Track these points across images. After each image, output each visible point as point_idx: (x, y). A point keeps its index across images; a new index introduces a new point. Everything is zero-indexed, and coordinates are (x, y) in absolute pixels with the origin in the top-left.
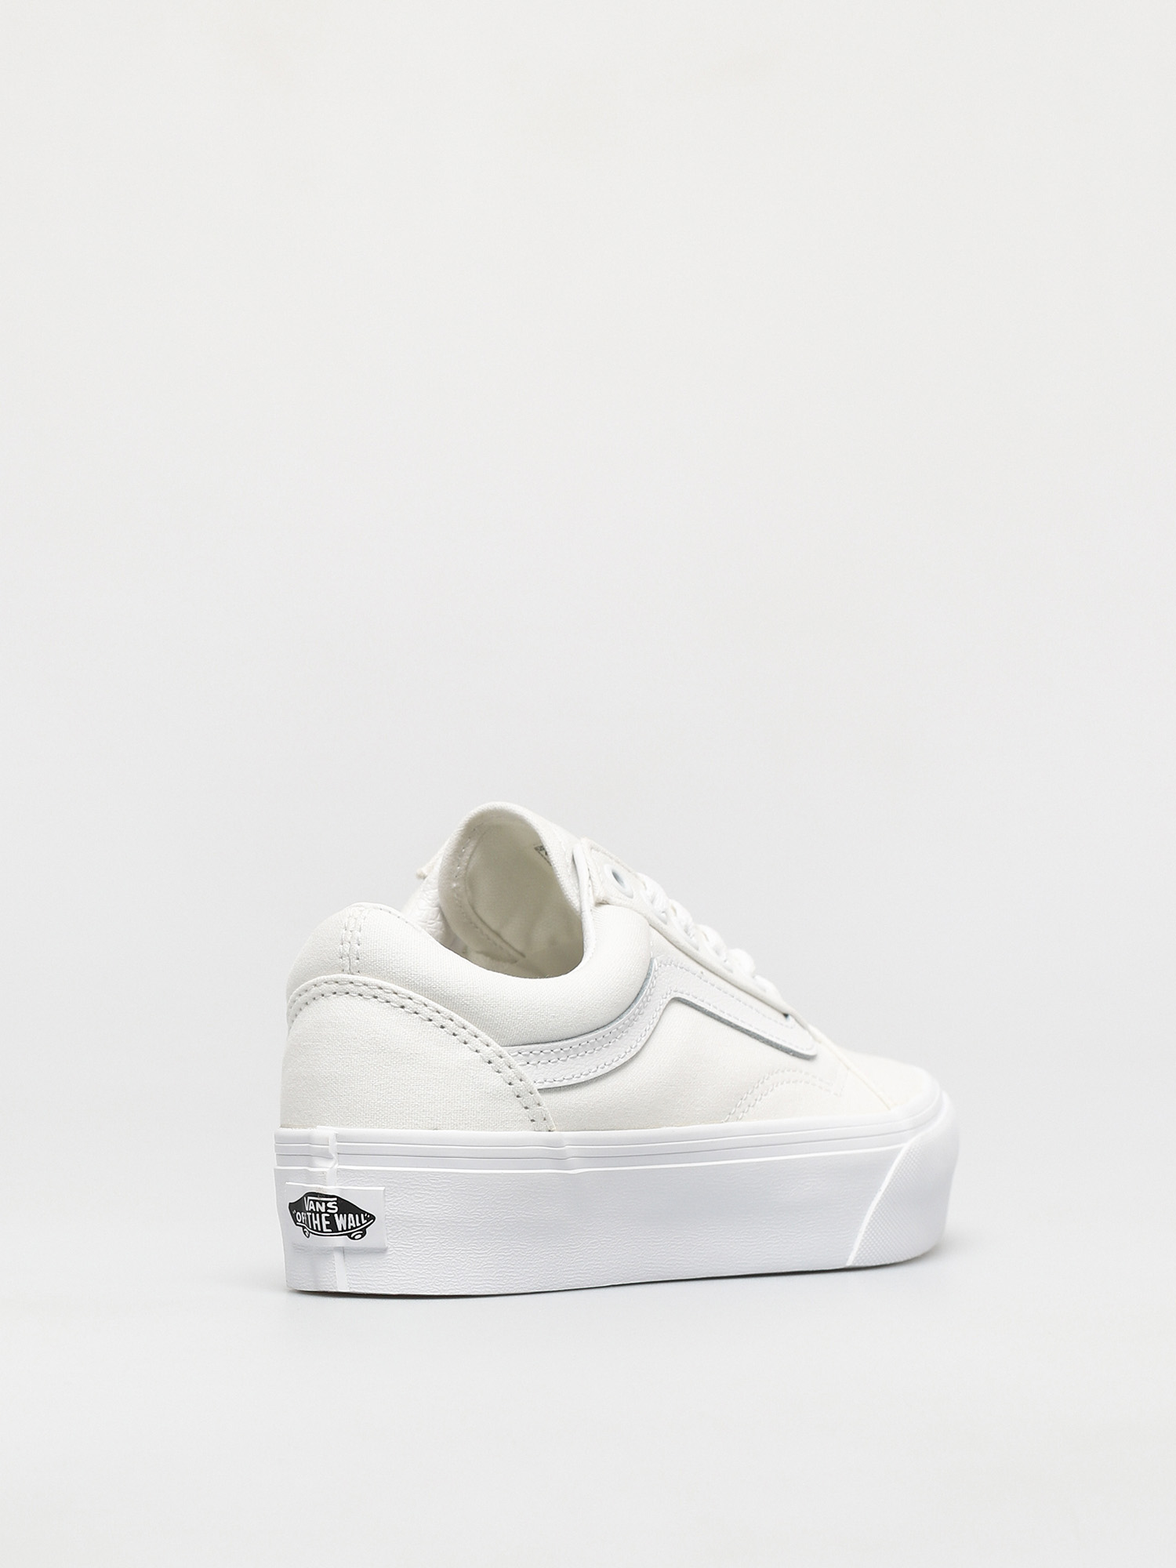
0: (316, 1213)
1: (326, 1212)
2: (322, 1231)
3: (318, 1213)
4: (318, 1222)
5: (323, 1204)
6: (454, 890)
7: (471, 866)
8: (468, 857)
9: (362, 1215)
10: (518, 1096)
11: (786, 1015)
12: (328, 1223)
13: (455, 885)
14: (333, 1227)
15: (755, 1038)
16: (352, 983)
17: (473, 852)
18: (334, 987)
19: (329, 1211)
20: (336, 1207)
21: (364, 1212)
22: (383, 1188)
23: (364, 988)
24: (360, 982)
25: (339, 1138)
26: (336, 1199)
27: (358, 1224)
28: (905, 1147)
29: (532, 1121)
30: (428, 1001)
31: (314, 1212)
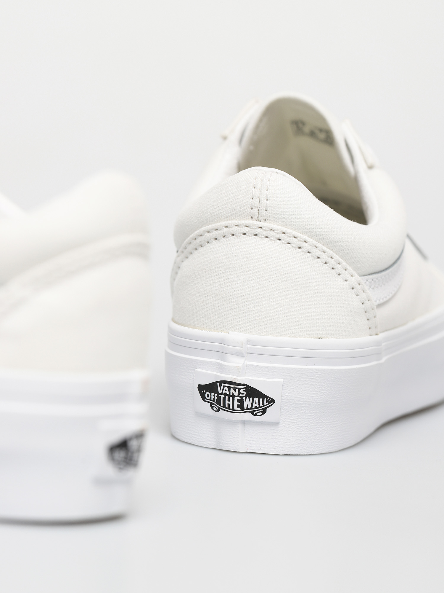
0: (229, 396)
1: (238, 396)
2: (233, 409)
3: (231, 396)
4: (231, 403)
5: (237, 390)
9: (265, 399)
10: (366, 312)
12: (239, 404)
14: (241, 406)
16: (261, 228)
18: (245, 230)
19: (241, 395)
20: (245, 393)
21: (267, 397)
22: (282, 380)
23: (271, 232)
24: (268, 228)
25: (250, 342)
26: (245, 386)
27: (261, 405)
29: (370, 328)
30: (318, 244)
31: (228, 395)
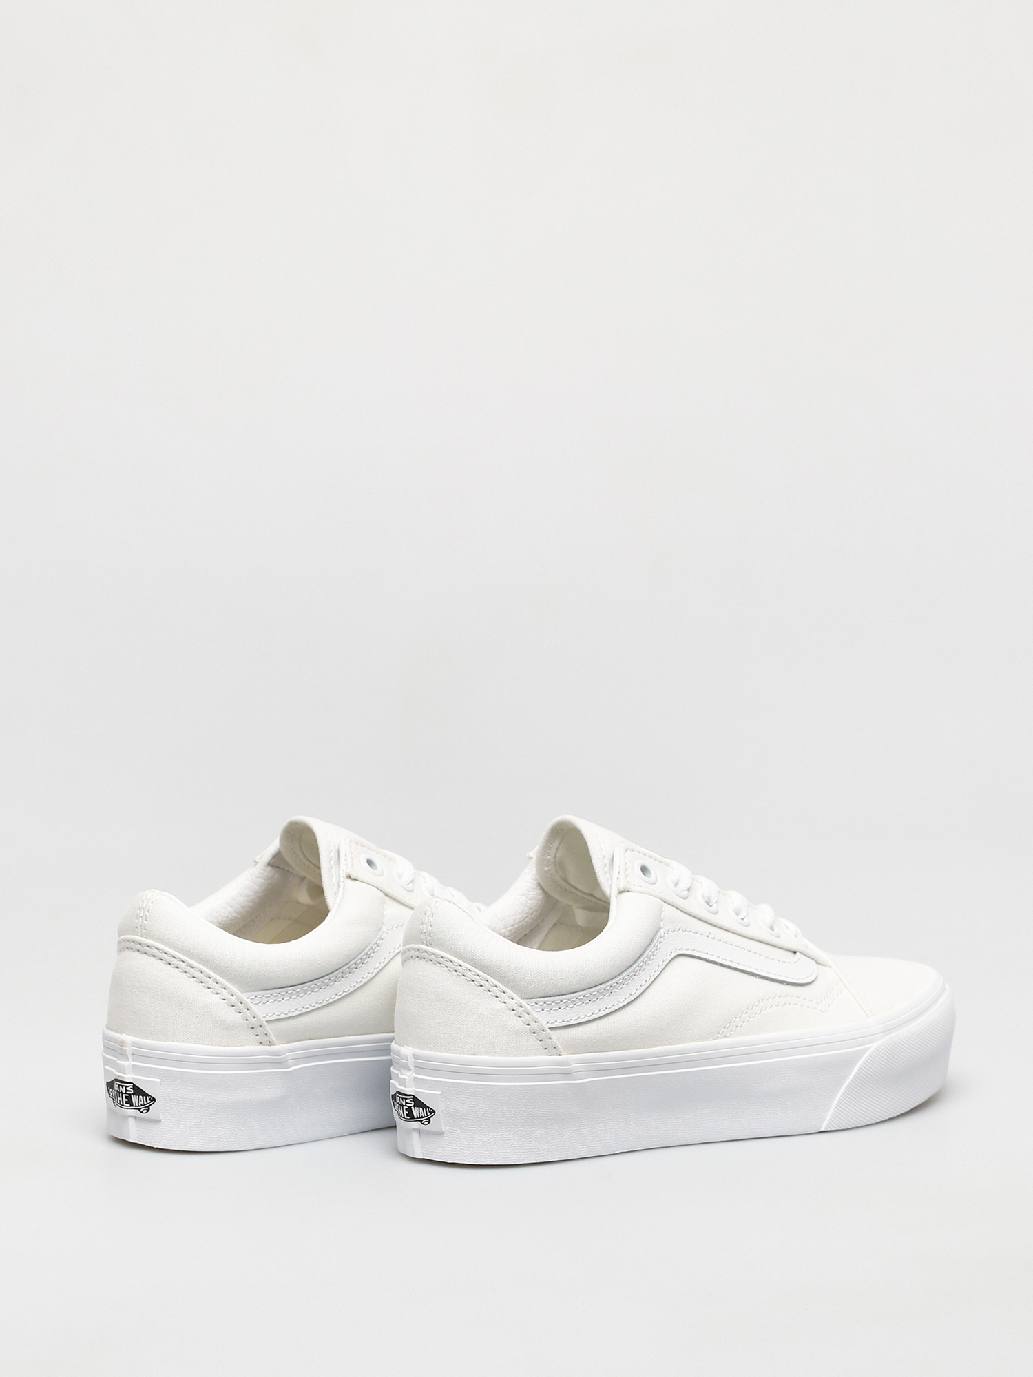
1: (406, 1105)
2: (405, 1117)
3: (401, 1105)
4: (402, 1111)
5: (405, 1100)
6: (547, 872)
7: (558, 856)
8: (555, 850)
9: (428, 1109)
10: (534, 1033)
11: (795, 952)
12: (408, 1112)
13: (546, 869)
14: (411, 1115)
15: (753, 975)
16: (426, 952)
17: (559, 847)
19: (408, 1104)
20: (412, 1103)
21: (429, 1107)
22: (439, 1093)
24: (431, 952)
25: (414, 1056)
26: (412, 1097)
27: (426, 1115)
28: (874, 1046)
29: (546, 1049)
30: (471, 968)
31: (399, 1104)
